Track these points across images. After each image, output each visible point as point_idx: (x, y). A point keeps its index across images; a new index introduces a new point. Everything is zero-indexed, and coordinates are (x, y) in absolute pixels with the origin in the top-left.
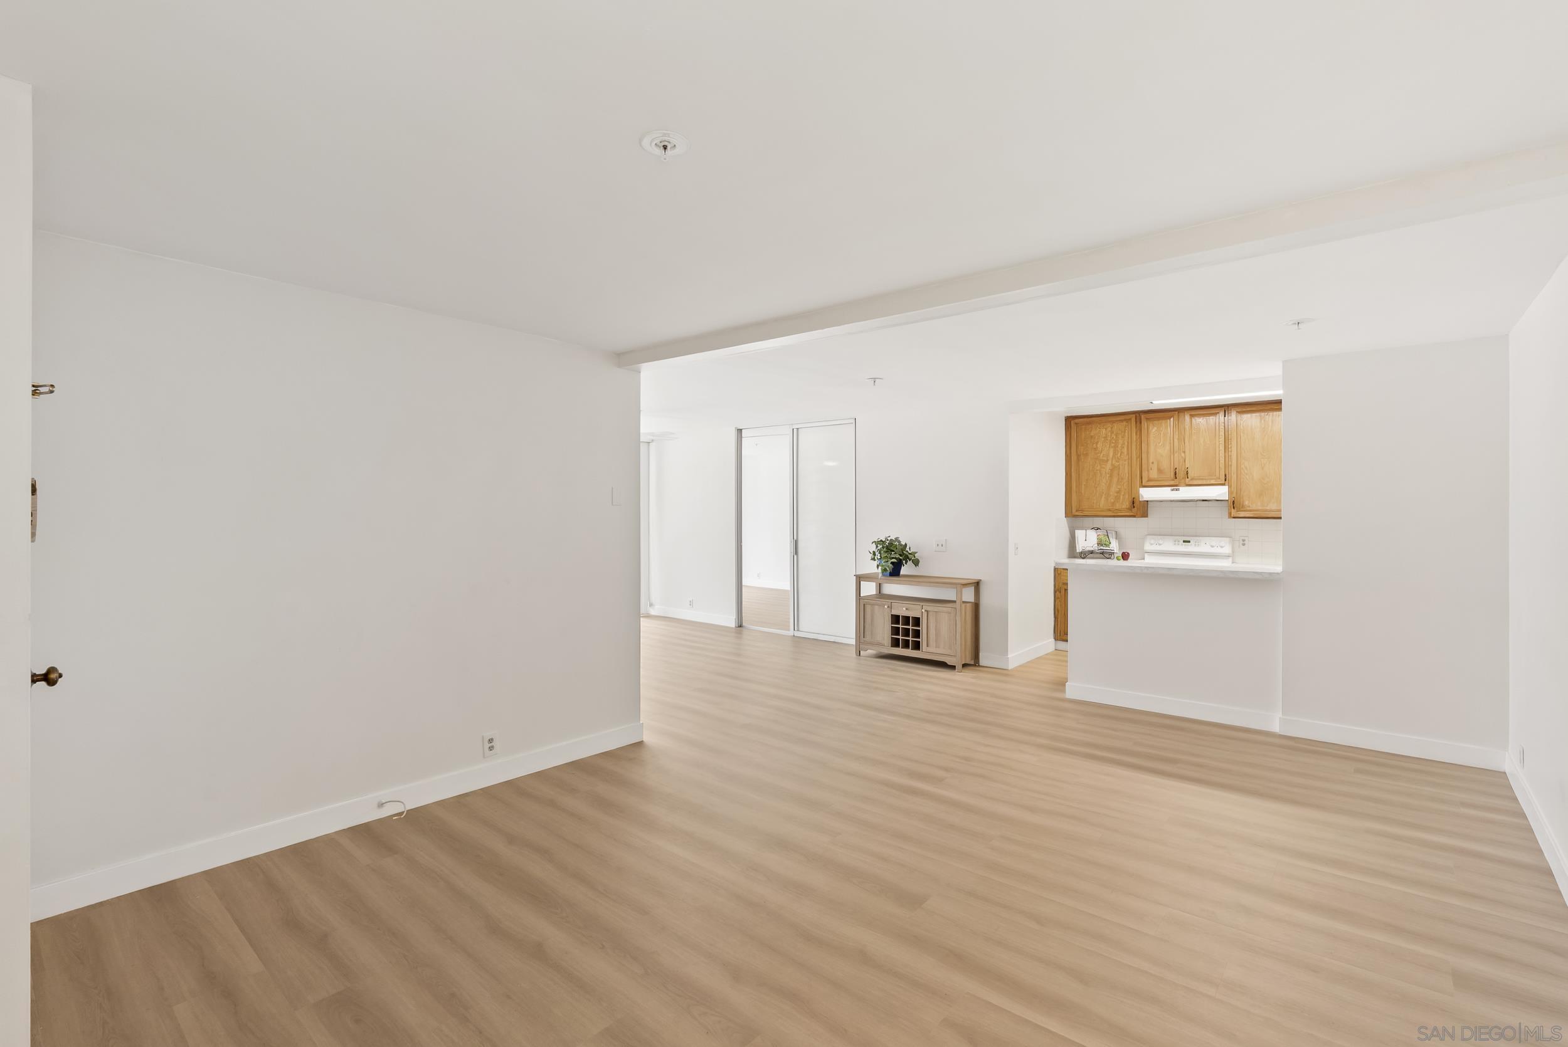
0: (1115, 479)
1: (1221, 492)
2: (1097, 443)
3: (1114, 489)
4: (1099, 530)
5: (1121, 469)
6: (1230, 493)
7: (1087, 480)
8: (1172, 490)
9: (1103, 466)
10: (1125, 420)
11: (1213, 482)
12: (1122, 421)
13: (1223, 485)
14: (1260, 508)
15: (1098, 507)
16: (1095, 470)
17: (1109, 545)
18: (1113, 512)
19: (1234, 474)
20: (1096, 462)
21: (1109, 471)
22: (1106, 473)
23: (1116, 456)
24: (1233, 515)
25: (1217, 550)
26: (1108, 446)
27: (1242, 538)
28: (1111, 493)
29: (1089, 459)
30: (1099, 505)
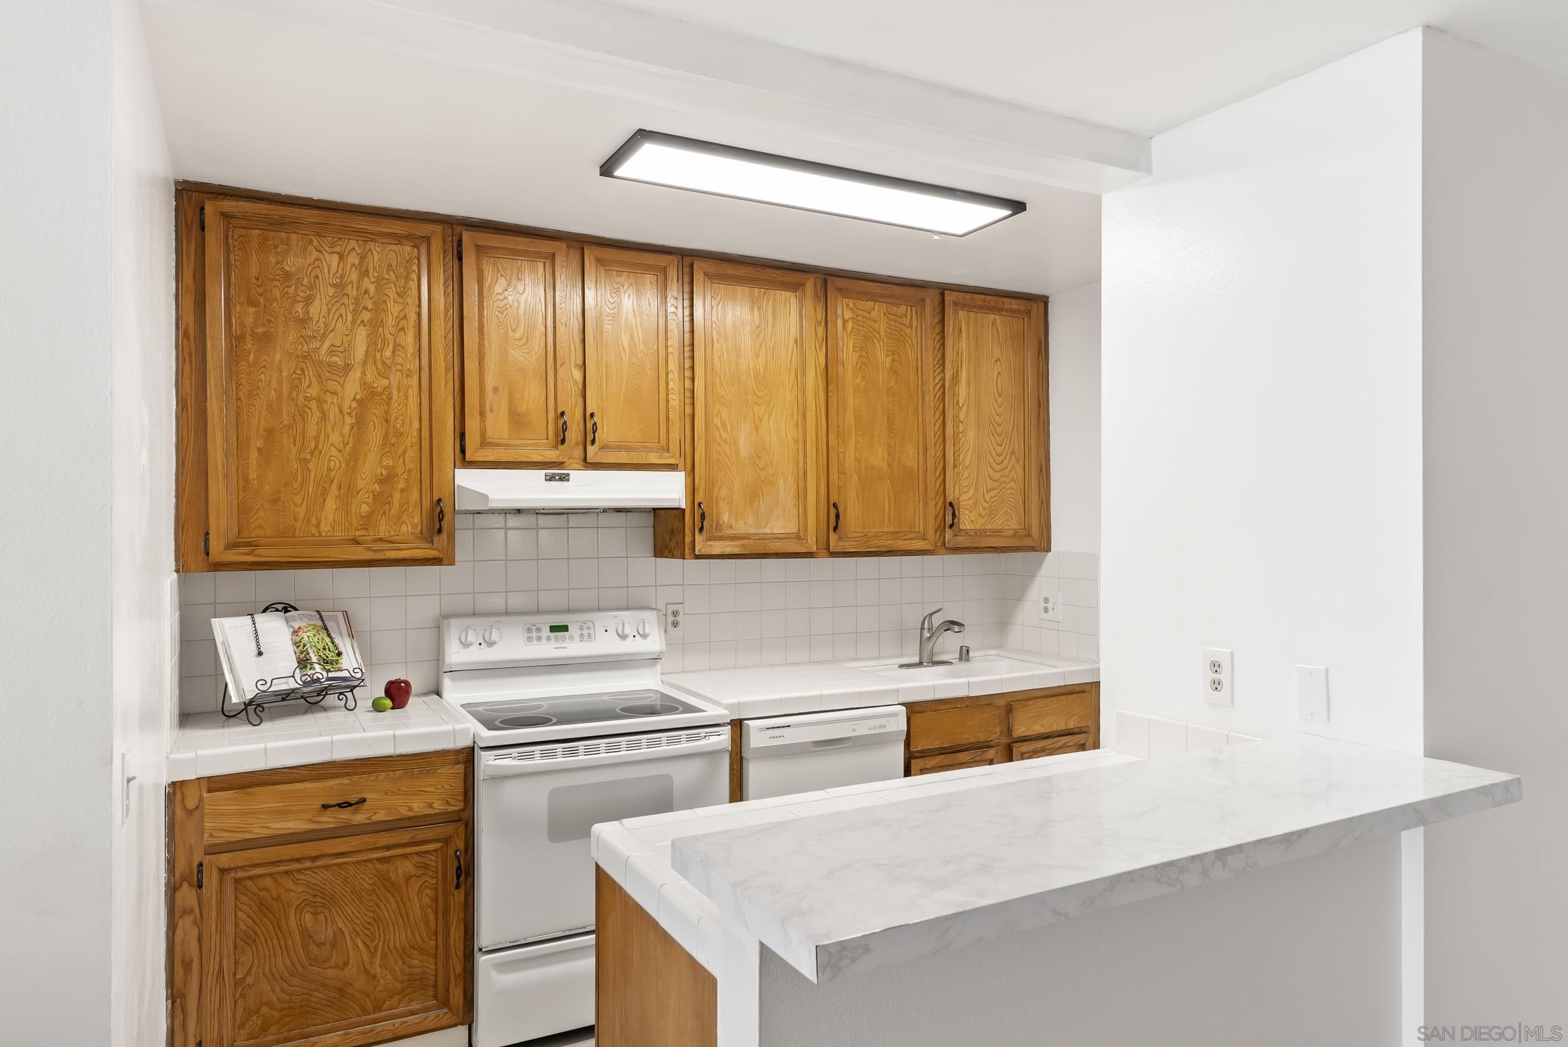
0: (375, 436)
1: (667, 489)
2: (309, 300)
3: (370, 467)
4: (293, 613)
5: (394, 405)
6: (692, 490)
7: (270, 432)
8: (550, 478)
9: (332, 385)
11: (654, 459)
12: (399, 239)
13: (672, 467)
14: (752, 531)
15: (314, 531)
16: (301, 399)
17: (337, 662)
18: (369, 549)
19: (699, 439)
20: (303, 370)
21: (354, 405)
22: (341, 411)
23: (378, 356)
24: (699, 551)
25: (633, 646)
26: (350, 317)
27: (671, 608)
28: (361, 484)
29: (278, 357)
30: (318, 526)
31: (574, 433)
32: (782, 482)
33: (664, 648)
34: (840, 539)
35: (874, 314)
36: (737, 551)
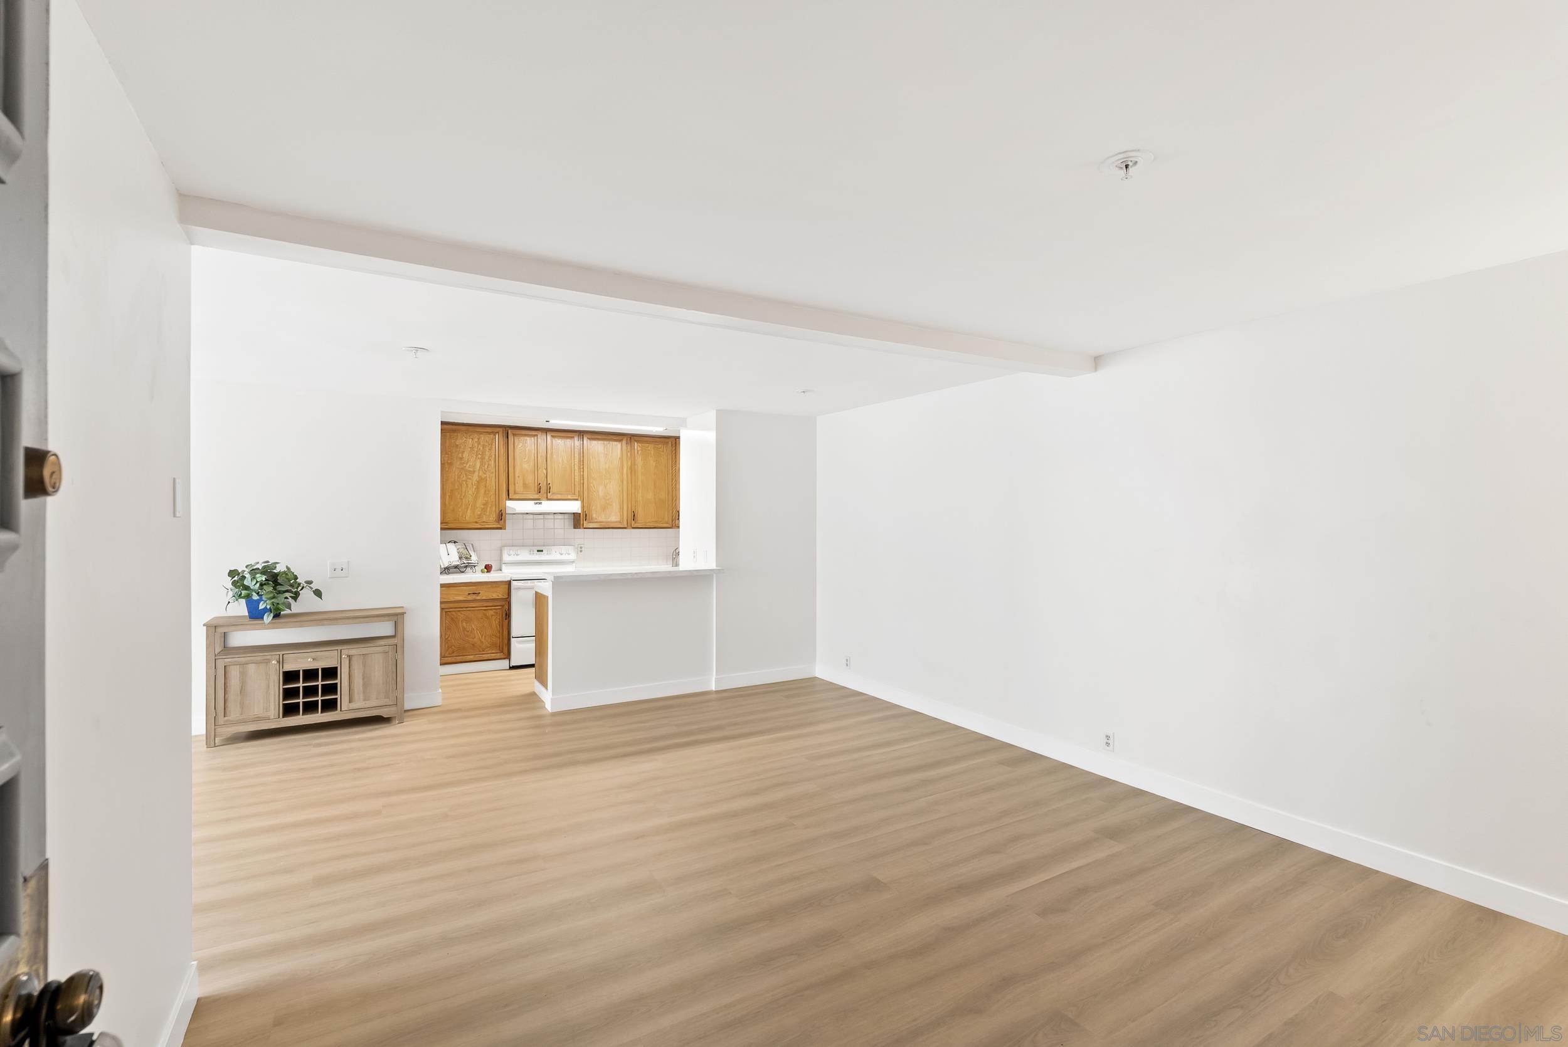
0: (482, 491)
1: (575, 507)
2: (463, 452)
3: (480, 501)
4: (457, 544)
5: (488, 482)
6: (583, 507)
7: (452, 490)
8: (536, 503)
9: (470, 477)
10: (492, 432)
11: (569, 497)
12: (490, 433)
13: (577, 500)
14: (604, 520)
15: (464, 519)
16: (461, 481)
17: (470, 558)
18: (480, 524)
19: (585, 491)
20: (461, 472)
21: (476, 482)
22: (472, 484)
23: (483, 468)
24: (585, 526)
25: (565, 557)
26: (475, 457)
27: (579, 546)
28: (478, 505)
29: (454, 469)
31: (543, 489)
32: (614, 504)
33: (575, 558)
34: (635, 523)
35: (649, 448)
36: (598, 526)
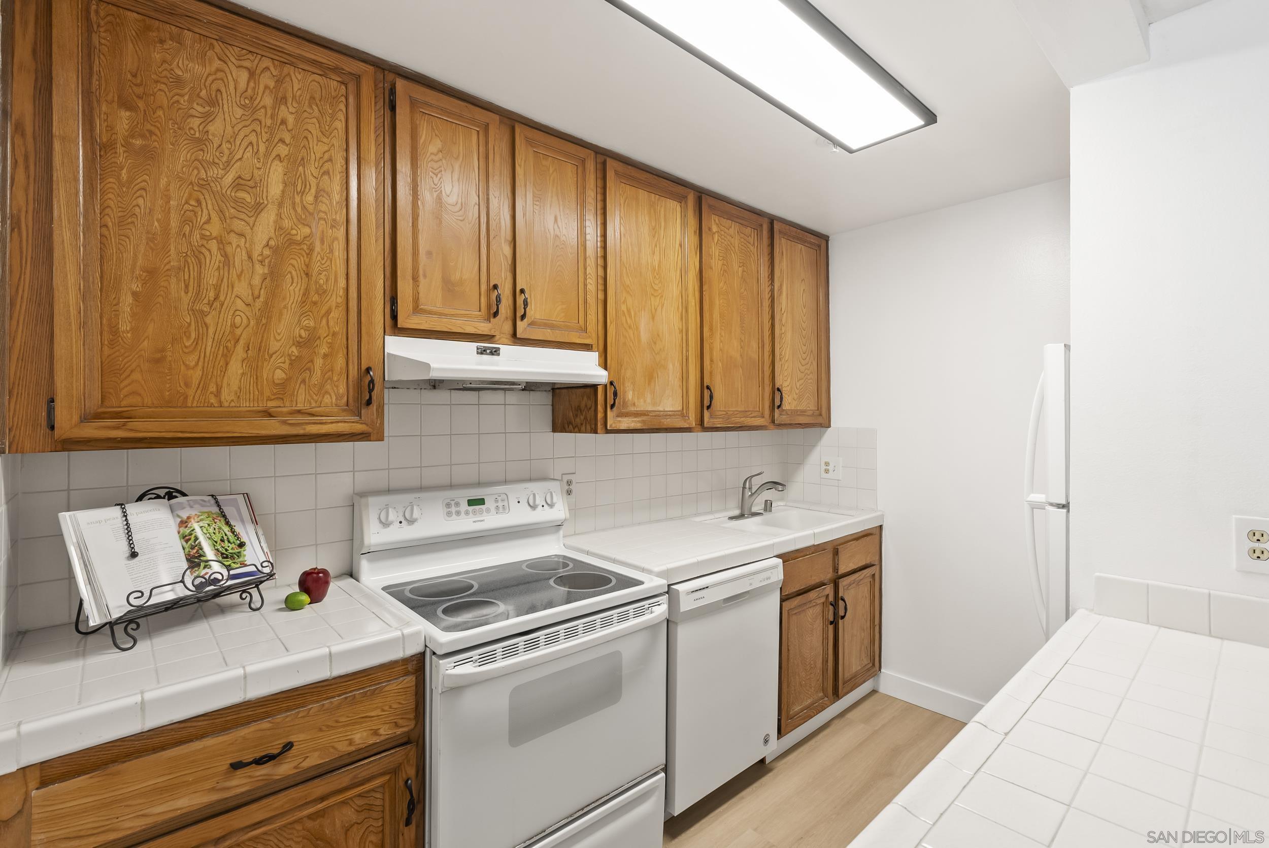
1: (579, 367)
2: (208, 117)
4: (181, 499)
5: (316, 257)
7: (151, 273)
8: (482, 351)
9: (238, 225)
11: (574, 339)
12: (323, 70)
13: (587, 347)
14: (650, 408)
15: (213, 400)
16: (196, 236)
17: (239, 555)
18: (284, 422)
19: (611, 323)
20: (198, 201)
21: (267, 252)
22: (250, 257)
23: (298, 199)
24: (611, 426)
25: (543, 515)
26: (262, 148)
27: (566, 478)
28: (274, 346)
29: (163, 181)
30: (218, 394)
31: (505, 308)
32: (671, 366)
34: (711, 416)
36: (639, 426)
